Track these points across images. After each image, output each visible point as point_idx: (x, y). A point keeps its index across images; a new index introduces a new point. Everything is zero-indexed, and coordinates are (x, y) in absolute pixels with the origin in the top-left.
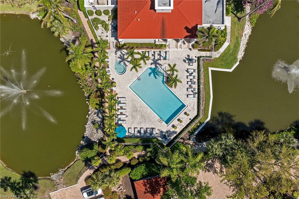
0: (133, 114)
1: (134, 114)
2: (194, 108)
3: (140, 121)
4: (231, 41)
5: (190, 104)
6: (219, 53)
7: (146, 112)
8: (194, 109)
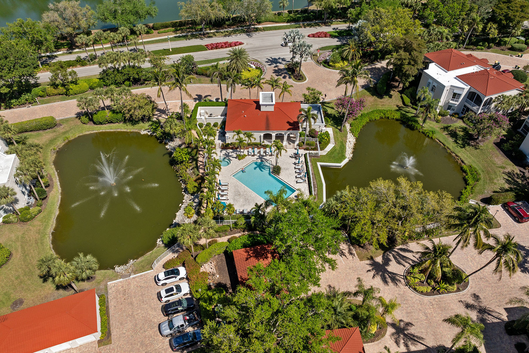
0: (235, 198)
1: (237, 197)
3: (243, 204)
4: (335, 143)
5: (300, 188)
6: (325, 152)
7: (251, 196)
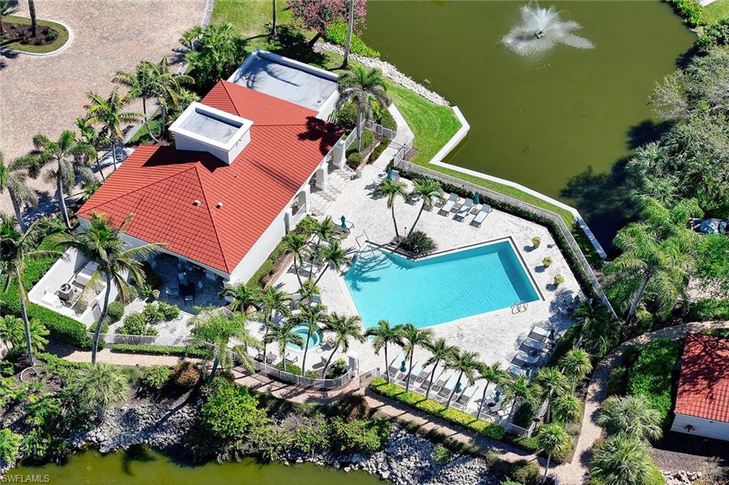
2: (522, 227)
5: (507, 231)
6: (404, 131)
8: (527, 227)
